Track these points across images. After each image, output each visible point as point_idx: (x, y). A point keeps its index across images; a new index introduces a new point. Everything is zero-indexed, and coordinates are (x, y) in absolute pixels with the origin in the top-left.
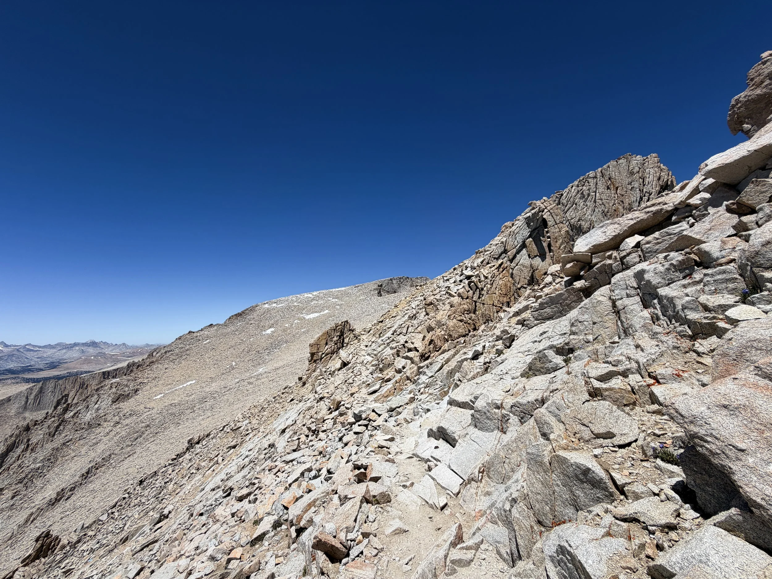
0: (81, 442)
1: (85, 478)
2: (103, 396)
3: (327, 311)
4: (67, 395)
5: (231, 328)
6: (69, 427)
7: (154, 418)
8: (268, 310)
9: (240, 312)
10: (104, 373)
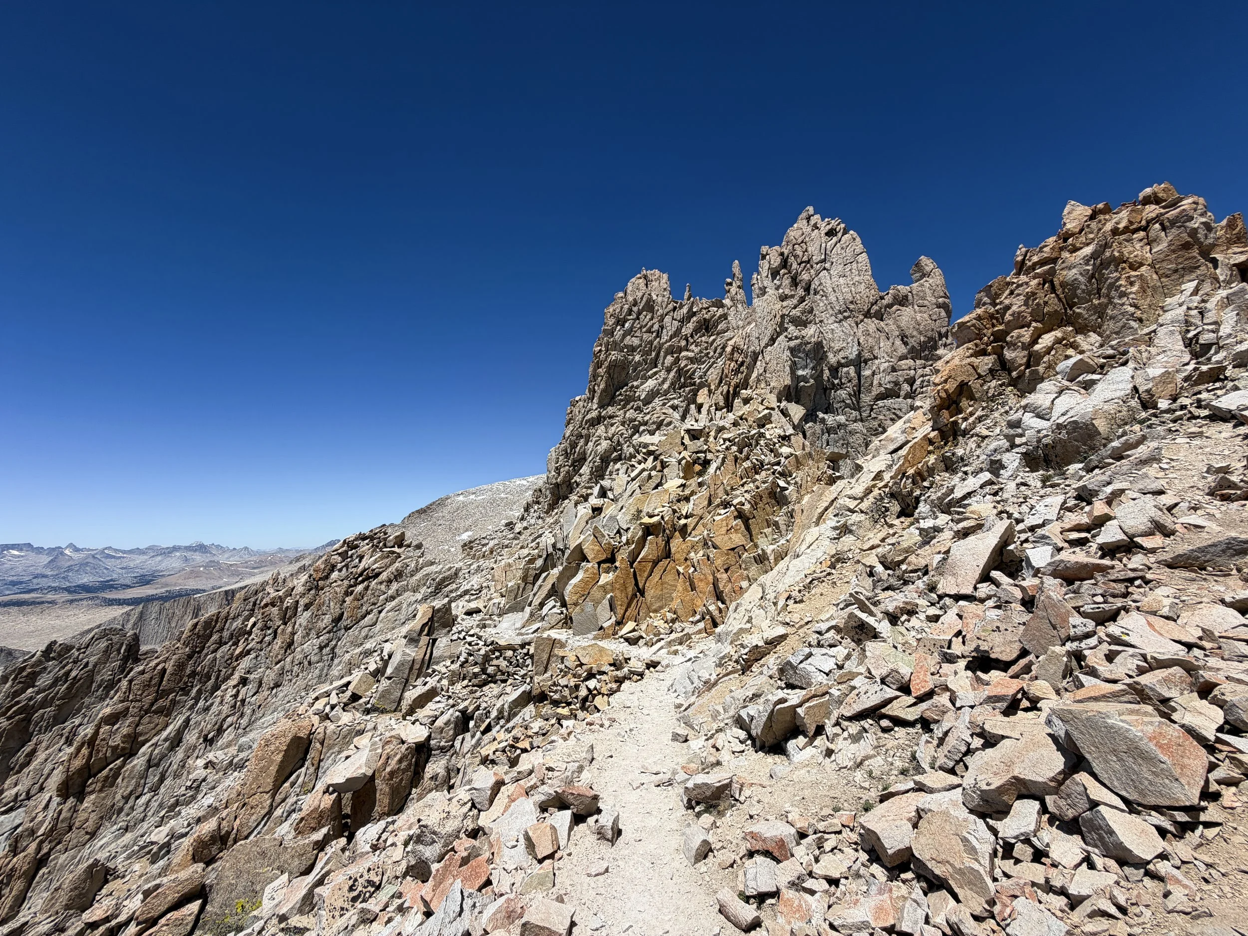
5: (412, 531)
8: (465, 505)
9: (423, 506)
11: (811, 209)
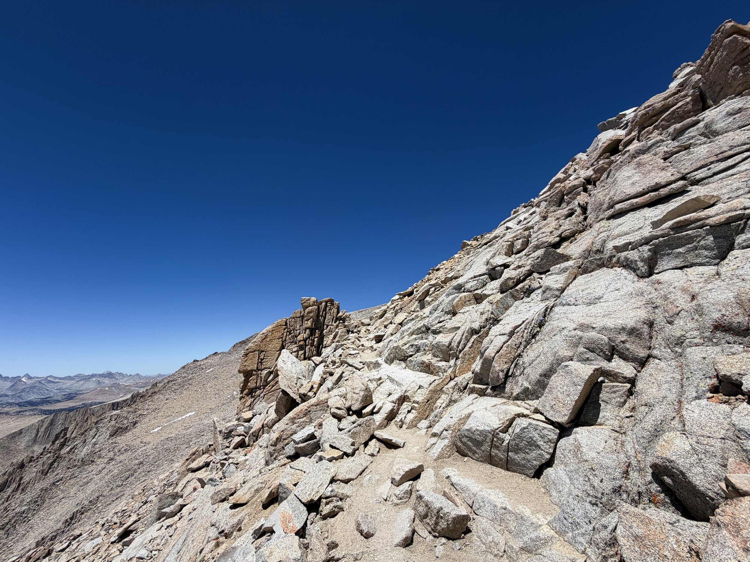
0: (72, 481)
1: (68, 525)
2: (101, 430)
4: (66, 429)
5: (235, 356)
6: (64, 463)
7: (148, 454)
9: (244, 339)
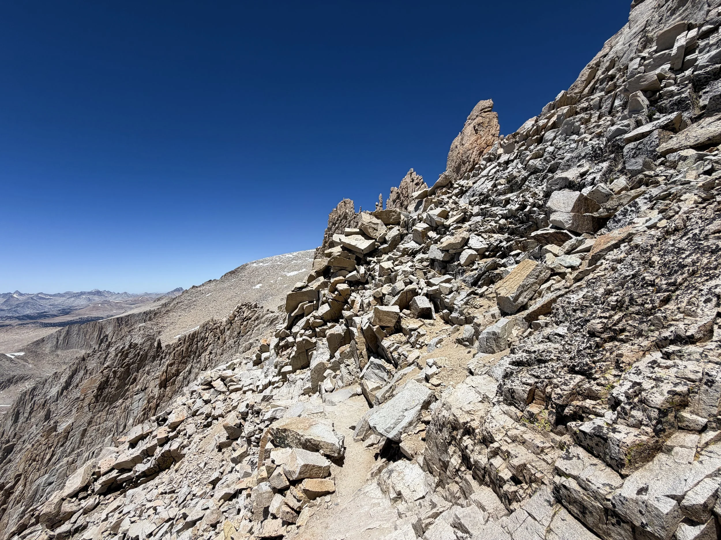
2: (134, 336)
3: (304, 270)
5: (226, 284)
8: (257, 269)
9: (233, 269)
10: (118, 319)
11: (412, 169)
